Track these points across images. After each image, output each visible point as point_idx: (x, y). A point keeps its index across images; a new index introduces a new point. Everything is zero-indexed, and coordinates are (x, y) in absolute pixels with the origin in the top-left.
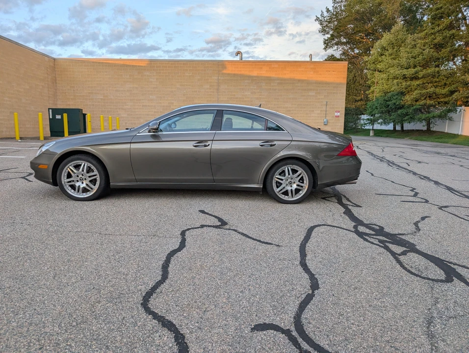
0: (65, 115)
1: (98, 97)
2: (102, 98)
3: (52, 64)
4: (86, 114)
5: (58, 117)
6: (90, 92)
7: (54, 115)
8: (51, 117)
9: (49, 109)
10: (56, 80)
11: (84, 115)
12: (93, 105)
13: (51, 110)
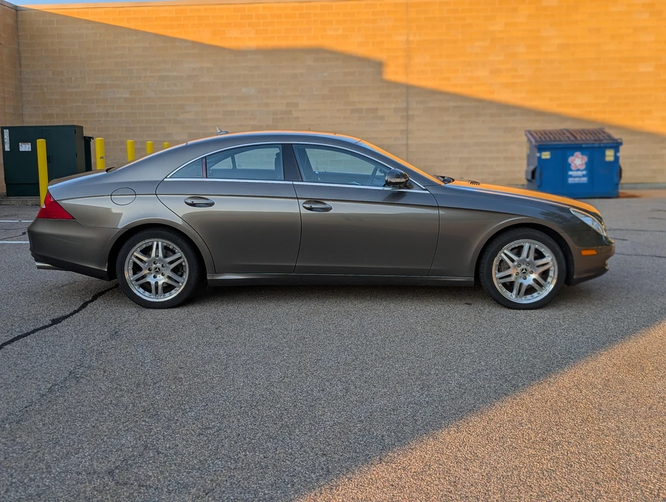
0: (41, 143)
1: (118, 96)
2: (128, 96)
3: (10, 21)
4: (90, 138)
5: (25, 147)
6: (99, 82)
7: (14, 145)
8: (7, 148)
9: (3, 128)
10: (20, 58)
11: (88, 140)
12: (107, 114)
13: (6, 132)
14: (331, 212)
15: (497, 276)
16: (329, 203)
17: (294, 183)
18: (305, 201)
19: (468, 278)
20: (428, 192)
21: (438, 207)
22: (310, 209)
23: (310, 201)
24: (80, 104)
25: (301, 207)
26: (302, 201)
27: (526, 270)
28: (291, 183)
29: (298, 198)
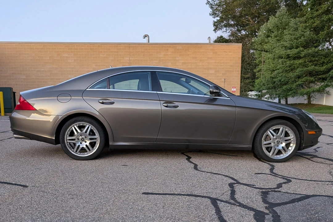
0: (1, 93)
11: (14, 93)
14: (178, 108)
15: (264, 143)
16: (177, 104)
17: (158, 92)
18: (164, 102)
19: (249, 146)
20: (229, 99)
21: (236, 107)
22: (167, 107)
23: (167, 102)
24: (6, 80)
25: (162, 106)
26: (162, 102)
27: (279, 142)
28: (156, 92)
29: (160, 101)
